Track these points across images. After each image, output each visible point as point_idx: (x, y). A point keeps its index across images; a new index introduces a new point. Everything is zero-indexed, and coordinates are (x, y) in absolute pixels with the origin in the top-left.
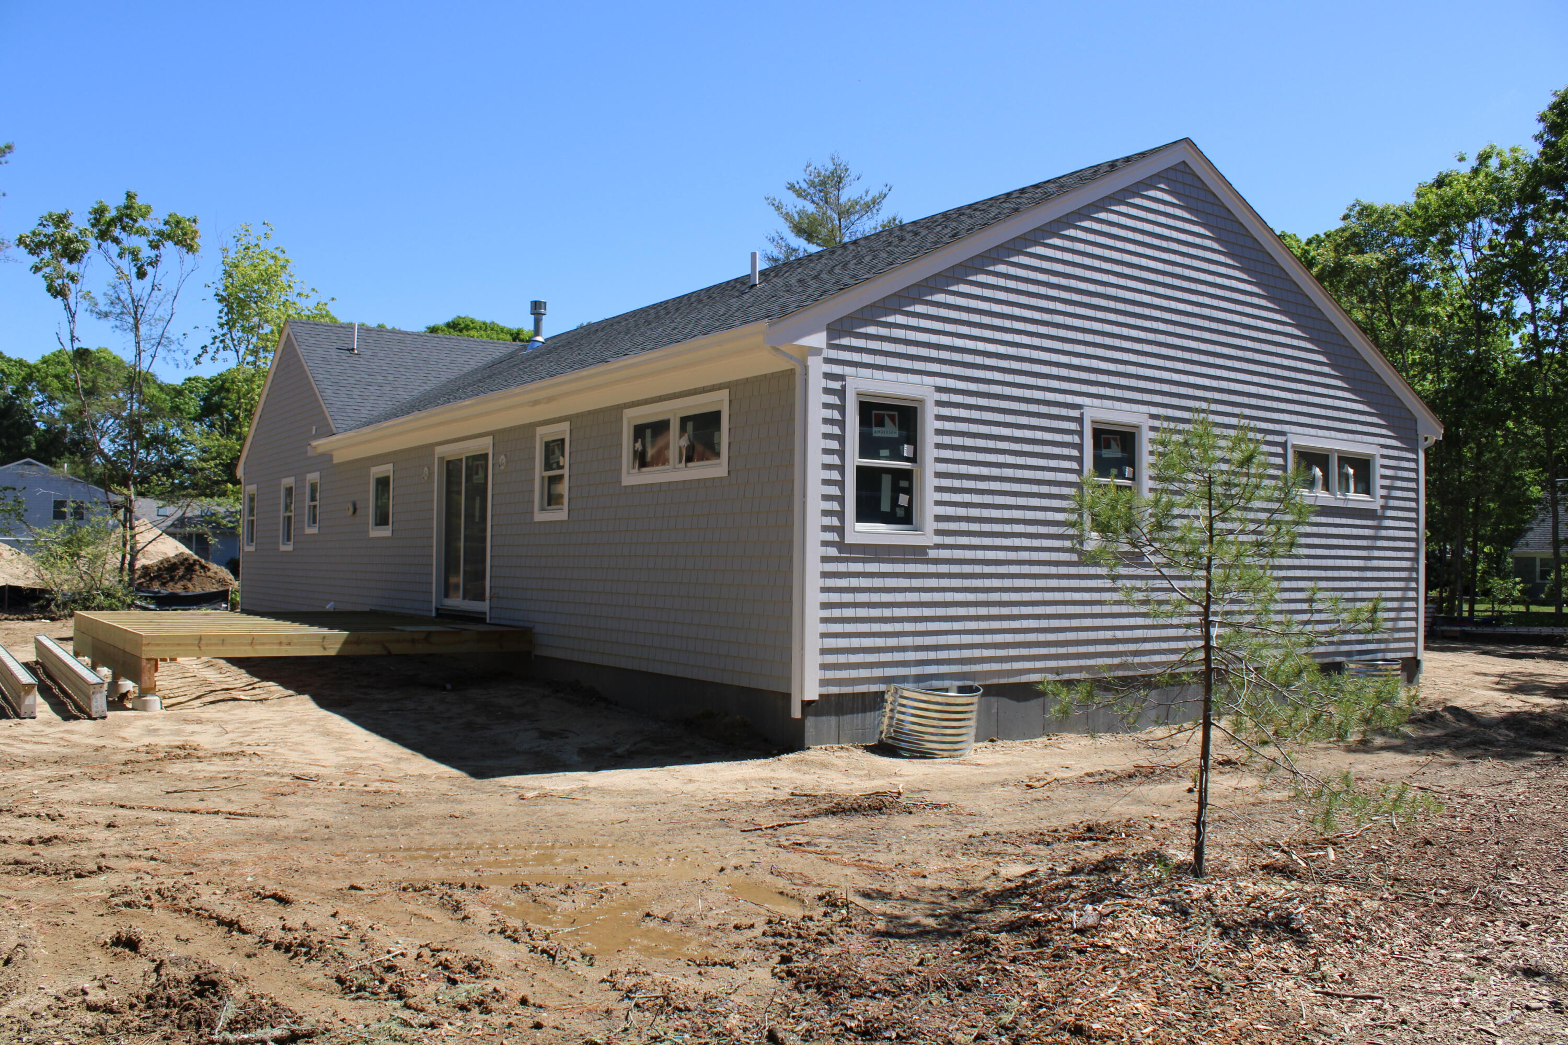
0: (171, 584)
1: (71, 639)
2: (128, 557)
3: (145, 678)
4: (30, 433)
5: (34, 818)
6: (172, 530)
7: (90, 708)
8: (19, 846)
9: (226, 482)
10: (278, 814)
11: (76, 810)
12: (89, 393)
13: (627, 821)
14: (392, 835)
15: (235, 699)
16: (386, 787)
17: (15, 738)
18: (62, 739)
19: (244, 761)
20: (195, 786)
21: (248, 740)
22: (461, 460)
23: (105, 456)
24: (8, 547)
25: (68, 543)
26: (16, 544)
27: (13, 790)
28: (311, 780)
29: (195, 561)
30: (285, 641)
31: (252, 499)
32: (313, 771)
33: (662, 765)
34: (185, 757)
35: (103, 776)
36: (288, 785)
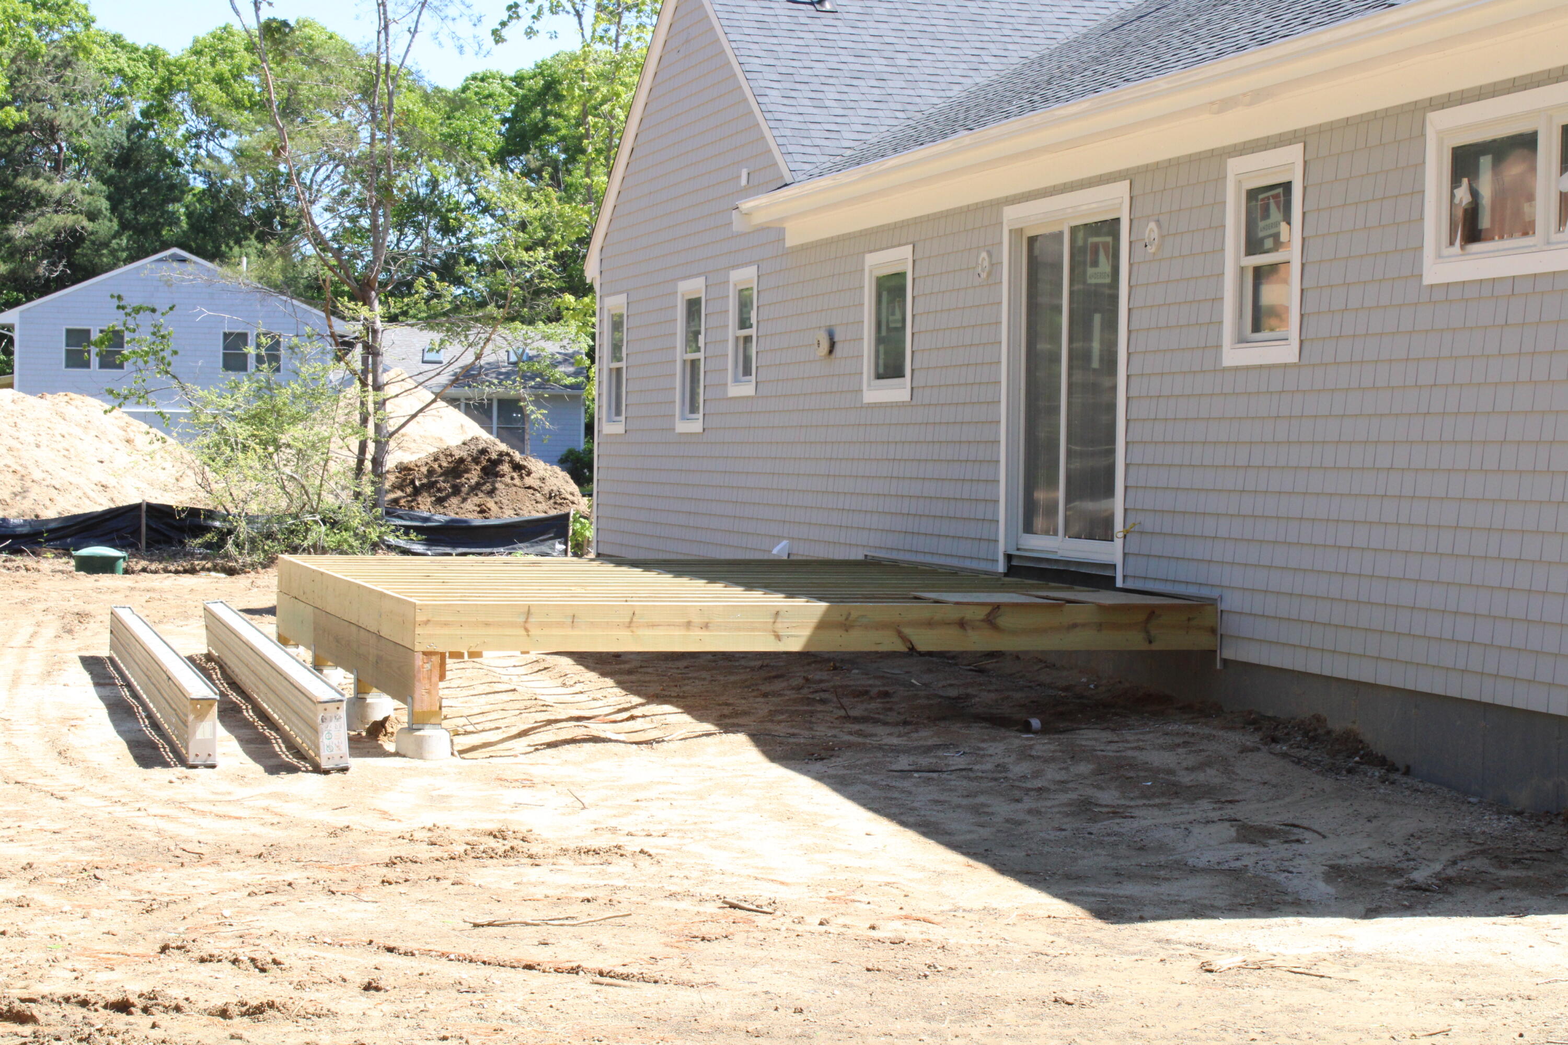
0: (454, 501)
1: (271, 611)
2: (371, 447)
3: (420, 690)
4: (179, 200)
5: (227, 965)
6: (453, 392)
7: (317, 748)
8: (205, 1019)
9: (562, 290)
10: (697, 979)
11: (307, 951)
12: (290, 109)
13: (1446, 1033)
14: (933, 1034)
15: (595, 740)
16: (914, 932)
17: (181, 805)
18: (267, 809)
19: (621, 866)
20: (528, 915)
21: (626, 824)
22: (1060, 235)
23: (318, 241)
24: (145, 427)
25: (257, 419)
26: (161, 421)
27: (185, 908)
28: (759, 910)
29: (501, 454)
30: (696, 620)
31: (617, 325)
32: (763, 892)
33: (1520, 912)
34: (505, 855)
35: (349, 887)
36: (714, 920)
